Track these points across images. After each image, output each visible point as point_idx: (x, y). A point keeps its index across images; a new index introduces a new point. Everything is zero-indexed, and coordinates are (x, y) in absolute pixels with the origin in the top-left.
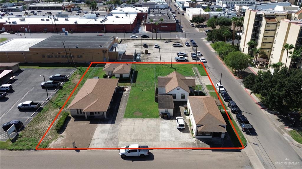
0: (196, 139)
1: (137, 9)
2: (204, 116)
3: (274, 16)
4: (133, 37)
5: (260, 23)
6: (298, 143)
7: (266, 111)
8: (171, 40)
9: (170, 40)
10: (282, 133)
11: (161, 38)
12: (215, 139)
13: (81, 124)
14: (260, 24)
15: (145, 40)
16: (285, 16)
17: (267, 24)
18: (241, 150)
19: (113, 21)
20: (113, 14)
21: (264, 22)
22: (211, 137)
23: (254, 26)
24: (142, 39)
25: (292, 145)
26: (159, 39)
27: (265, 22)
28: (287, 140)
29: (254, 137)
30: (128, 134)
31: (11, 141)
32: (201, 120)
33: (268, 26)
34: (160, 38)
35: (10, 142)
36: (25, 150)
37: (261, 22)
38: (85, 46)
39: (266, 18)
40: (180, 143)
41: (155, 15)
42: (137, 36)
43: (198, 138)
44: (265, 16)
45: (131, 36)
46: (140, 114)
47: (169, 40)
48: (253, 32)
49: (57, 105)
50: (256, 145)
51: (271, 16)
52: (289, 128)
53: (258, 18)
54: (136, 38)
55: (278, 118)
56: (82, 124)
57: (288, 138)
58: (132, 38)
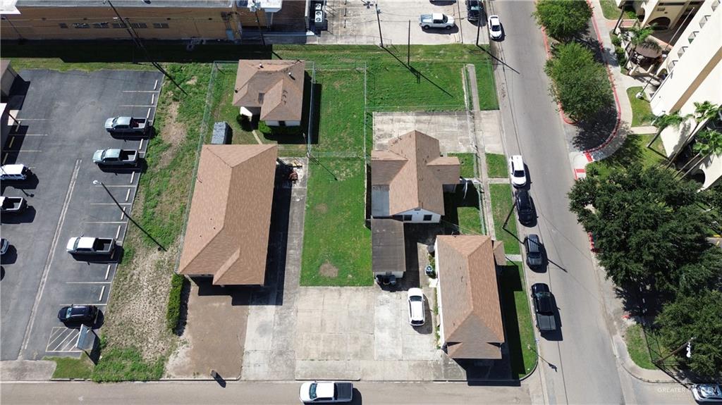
0: (444, 352)
2: (464, 319)
10: (613, 332)
13: (214, 305)
18: (522, 383)
25: (620, 368)
28: (616, 352)
30: (313, 339)
31: (90, 357)
36: (125, 381)
40: (412, 364)
46: (334, 272)
49: (150, 236)
50: (553, 367)
52: (630, 317)
56: (217, 305)
57: (619, 348)
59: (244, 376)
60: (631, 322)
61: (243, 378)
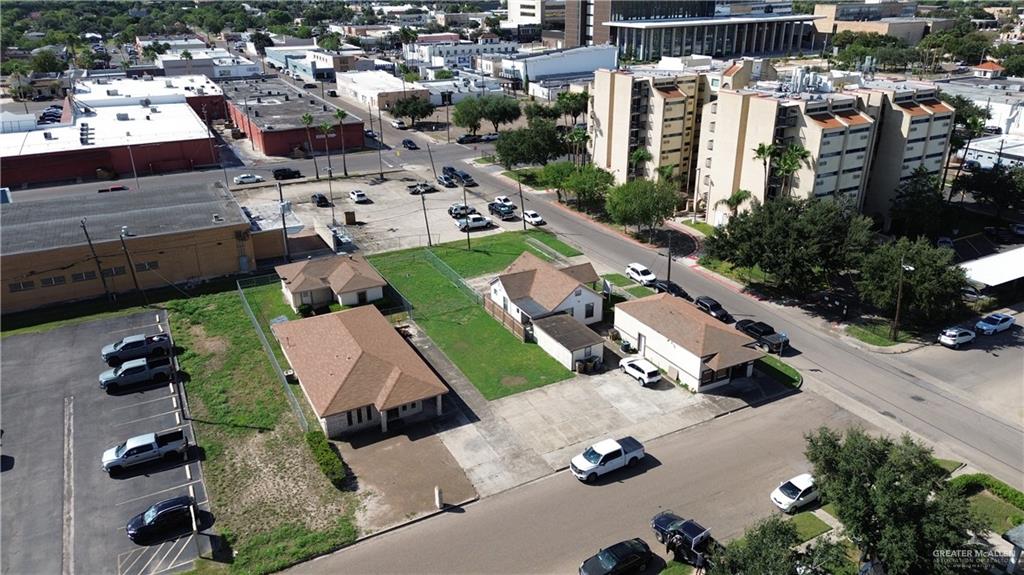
0: (702, 395)
1: (170, 86)
2: (703, 334)
3: (672, 83)
4: (245, 180)
5: (645, 103)
6: (876, 347)
7: (773, 304)
8: (385, 176)
9: (382, 174)
10: (837, 337)
11: (346, 174)
12: (736, 383)
13: (386, 449)
14: (647, 106)
15: (297, 183)
16: (693, 81)
17: (666, 104)
18: (801, 389)
19: (128, 134)
20: (92, 110)
21: (657, 100)
22: (727, 381)
23: (631, 112)
24: (282, 182)
25: (871, 354)
26: (341, 178)
27: (662, 101)
28: (855, 346)
29: (799, 356)
30: (545, 432)
31: (213, 560)
32: (704, 345)
33: (668, 110)
34: (343, 174)
35: (212, 562)
36: (295, 564)
37: (648, 101)
38: (155, 228)
39: (658, 89)
40: (680, 412)
41: (259, 101)
42: (258, 177)
43: (705, 392)
44: (655, 85)
45: (236, 178)
46: (520, 381)
47: (379, 176)
48: (631, 126)
49: (235, 426)
50: (816, 370)
51: (667, 83)
52: (839, 323)
53: (640, 91)
54: (258, 181)
55: (804, 311)
56: (390, 448)
57: (855, 343)
58: (242, 183)
59: (484, 493)
60: (843, 327)
61: (483, 496)
